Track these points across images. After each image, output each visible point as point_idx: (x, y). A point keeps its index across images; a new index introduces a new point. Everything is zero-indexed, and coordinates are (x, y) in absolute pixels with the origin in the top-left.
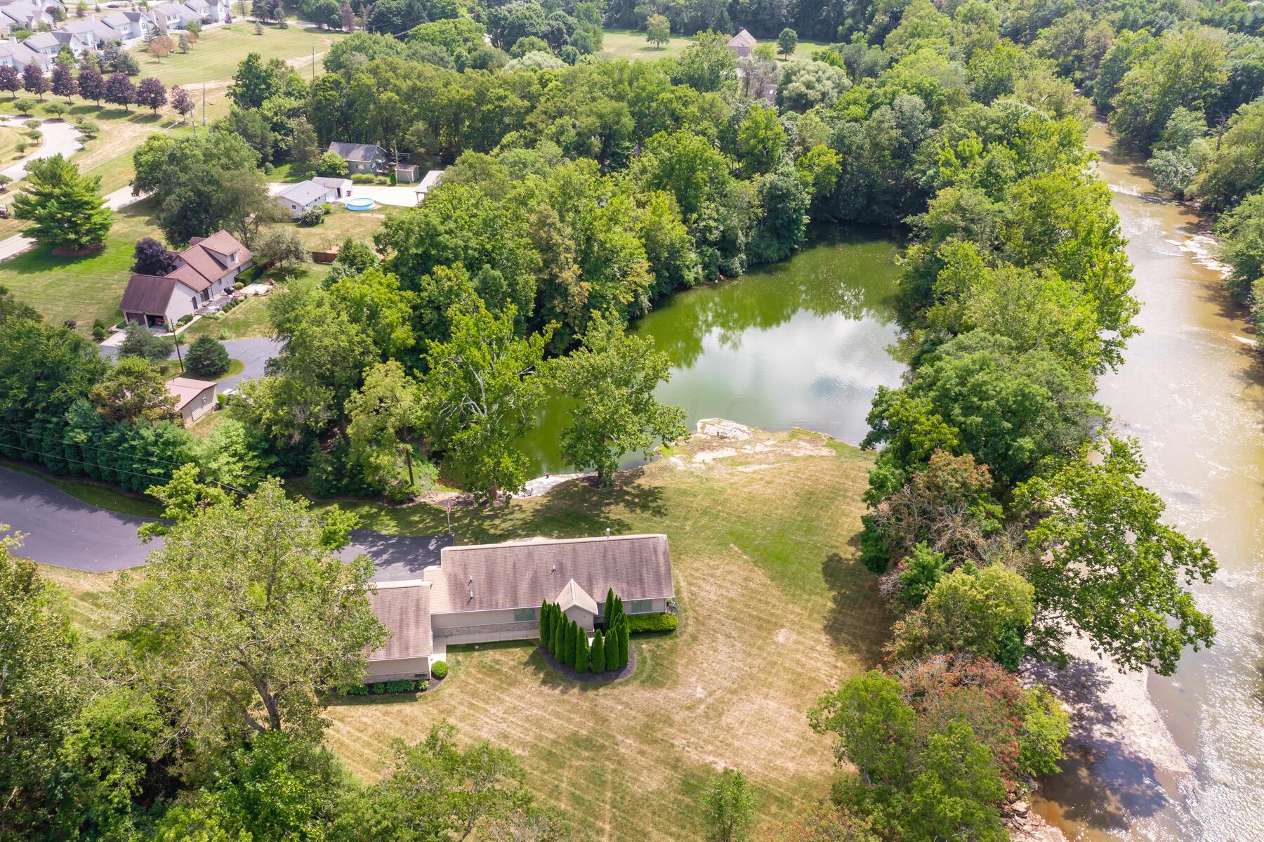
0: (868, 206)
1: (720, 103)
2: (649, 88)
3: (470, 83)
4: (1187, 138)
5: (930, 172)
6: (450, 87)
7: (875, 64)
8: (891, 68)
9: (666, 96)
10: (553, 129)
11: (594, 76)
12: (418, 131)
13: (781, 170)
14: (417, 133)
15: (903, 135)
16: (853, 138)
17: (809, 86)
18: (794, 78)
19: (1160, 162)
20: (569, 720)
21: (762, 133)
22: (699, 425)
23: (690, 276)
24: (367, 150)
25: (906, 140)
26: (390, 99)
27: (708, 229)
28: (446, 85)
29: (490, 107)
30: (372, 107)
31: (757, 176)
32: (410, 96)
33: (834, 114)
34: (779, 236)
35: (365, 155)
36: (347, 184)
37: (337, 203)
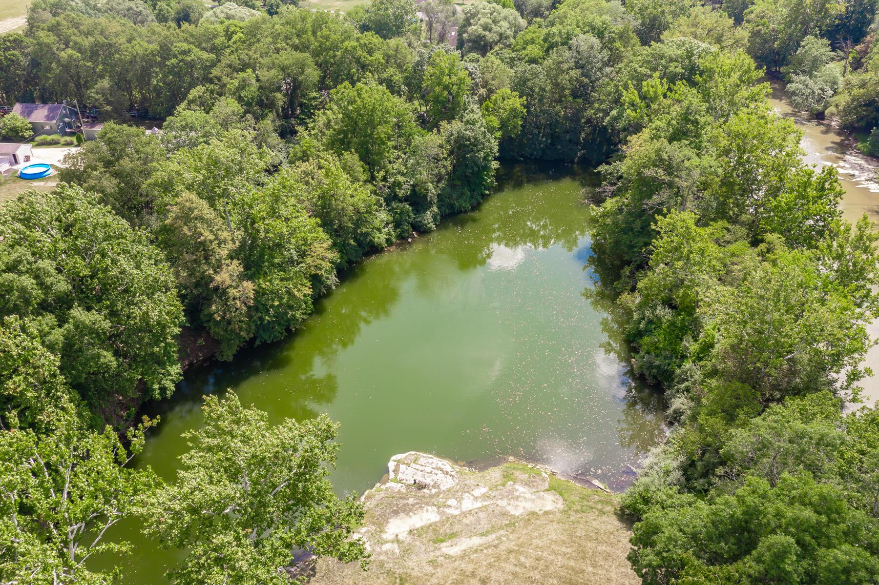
0: (552, 144)
1: (405, 49)
2: (333, 36)
3: (154, 38)
4: (816, 64)
5: (614, 113)
6: (134, 42)
7: (540, 6)
8: (555, 8)
9: (350, 44)
10: (236, 83)
11: (277, 27)
12: (103, 89)
13: (467, 117)
14: (102, 92)
15: (583, 75)
16: (536, 80)
17: (486, 28)
18: (472, 21)
19: (801, 86)
21: (446, 79)
22: (391, 465)
23: (380, 238)
24: (51, 110)
25: (586, 80)
26: (70, 56)
27: (398, 185)
28: (129, 41)
29: (174, 61)
30: (54, 65)
31: (444, 123)
32: (94, 53)
33: (513, 55)
34: (471, 184)
35: (50, 115)
36: (24, 149)
37: (11, 171)
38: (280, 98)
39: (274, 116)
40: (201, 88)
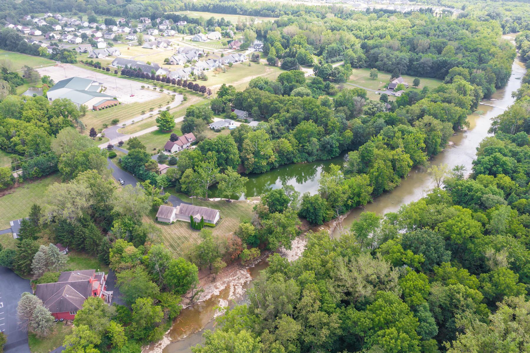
20: (186, 234)
26: (250, 100)
30: (246, 102)
32: (256, 100)
34: (329, 153)
35: (242, 114)
36: (233, 122)
37: (228, 127)
38: (290, 121)
39: (287, 126)
40: (276, 114)
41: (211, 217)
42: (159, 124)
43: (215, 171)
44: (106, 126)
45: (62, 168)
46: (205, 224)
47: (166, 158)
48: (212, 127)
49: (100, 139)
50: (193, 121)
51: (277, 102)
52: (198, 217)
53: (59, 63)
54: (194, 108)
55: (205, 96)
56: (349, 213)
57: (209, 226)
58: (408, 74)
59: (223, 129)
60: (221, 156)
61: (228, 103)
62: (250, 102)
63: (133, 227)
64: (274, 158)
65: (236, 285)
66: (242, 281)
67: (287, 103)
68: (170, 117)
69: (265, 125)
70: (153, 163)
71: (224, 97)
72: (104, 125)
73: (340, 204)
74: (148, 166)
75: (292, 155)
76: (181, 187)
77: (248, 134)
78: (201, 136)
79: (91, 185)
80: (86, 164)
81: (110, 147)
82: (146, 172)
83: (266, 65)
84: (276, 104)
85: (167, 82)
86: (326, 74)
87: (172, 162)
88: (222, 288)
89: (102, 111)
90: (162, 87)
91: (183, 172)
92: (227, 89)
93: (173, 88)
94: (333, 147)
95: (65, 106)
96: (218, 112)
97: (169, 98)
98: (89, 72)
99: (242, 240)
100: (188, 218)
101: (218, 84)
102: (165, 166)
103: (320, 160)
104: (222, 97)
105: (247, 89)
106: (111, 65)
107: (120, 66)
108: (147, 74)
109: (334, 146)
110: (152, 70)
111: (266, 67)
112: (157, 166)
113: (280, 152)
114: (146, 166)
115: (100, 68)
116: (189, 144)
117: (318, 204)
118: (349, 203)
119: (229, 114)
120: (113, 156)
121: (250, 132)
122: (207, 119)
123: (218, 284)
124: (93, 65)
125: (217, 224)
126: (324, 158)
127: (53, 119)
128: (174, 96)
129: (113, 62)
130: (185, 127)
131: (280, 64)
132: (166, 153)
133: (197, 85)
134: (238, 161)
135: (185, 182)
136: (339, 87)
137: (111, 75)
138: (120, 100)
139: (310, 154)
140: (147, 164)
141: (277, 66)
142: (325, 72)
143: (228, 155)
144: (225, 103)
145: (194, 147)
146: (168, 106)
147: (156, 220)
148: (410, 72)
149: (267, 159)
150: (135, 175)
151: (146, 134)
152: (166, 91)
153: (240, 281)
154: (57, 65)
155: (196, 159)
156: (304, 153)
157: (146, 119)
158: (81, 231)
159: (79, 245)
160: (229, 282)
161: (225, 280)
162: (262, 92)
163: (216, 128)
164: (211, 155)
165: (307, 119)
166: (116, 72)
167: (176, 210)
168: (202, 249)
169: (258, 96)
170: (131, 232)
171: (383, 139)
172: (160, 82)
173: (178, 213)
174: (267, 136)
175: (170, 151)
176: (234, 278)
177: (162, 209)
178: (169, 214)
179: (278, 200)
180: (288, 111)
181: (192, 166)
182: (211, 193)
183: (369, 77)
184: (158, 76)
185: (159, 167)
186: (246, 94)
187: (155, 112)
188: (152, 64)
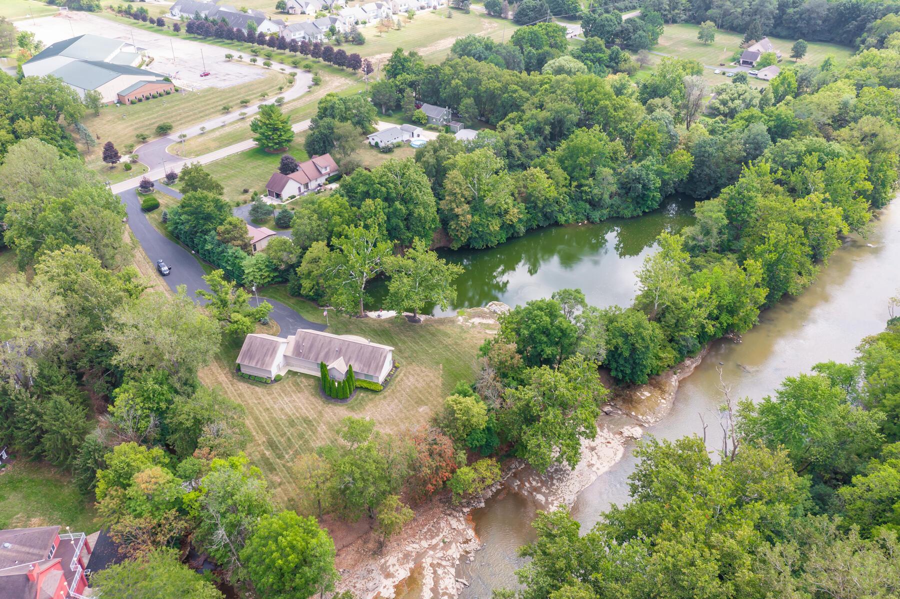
12: (468, 104)
20: (309, 412)
21: (646, 137)
23: (562, 219)
24: (439, 111)
26: (457, 84)
27: (584, 192)
29: (507, 95)
30: (448, 87)
31: (634, 163)
34: (638, 203)
35: (438, 114)
36: (418, 130)
37: (408, 141)
38: (548, 129)
39: (541, 139)
40: (515, 114)
41: (373, 365)
42: (257, 136)
43: (382, 246)
44: (143, 139)
45: (11, 238)
46: (358, 384)
47: (269, 211)
48: (373, 143)
49: (127, 168)
50: (331, 128)
51: (516, 87)
52: (339, 367)
53: (65, 12)
54: (336, 99)
55: (359, 75)
56: (704, 352)
57: (366, 389)
58: (774, 34)
59: (399, 146)
60: (396, 210)
61: (408, 90)
62: (457, 86)
63: (170, 402)
64: (516, 213)
65: (439, 565)
66: (455, 552)
67: (537, 90)
68: (282, 118)
69: (493, 137)
70: (235, 226)
71: (399, 77)
72: (138, 136)
73: (691, 334)
74: (224, 233)
75: (557, 208)
76: (301, 285)
77: (458, 157)
78: (350, 162)
79: (68, 289)
80: (65, 230)
81: (146, 186)
82: (219, 245)
83: (482, 16)
84: (515, 91)
85: (280, 48)
86: (608, 32)
87: (283, 223)
88: (402, 573)
89: (138, 106)
90: (269, 56)
91: (305, 249)
92: (405, 60)
93: (293, 59)
94: (649, 189)
95: (50, 91)
96: (387, 110)
97: (282, 80)
98: (122, 27)
99: (455, 442)
100: (316, 367)
101: (386, 52)
102: (265, 231)
103: (618, 218)
104: (395, 77)
105: (448, 60)
106: (169, 15)
107: (185, 15)
108: (239, 31)
109: (652, 187)
110: (249, 22)
111: (482, 19)
112: (246, 232)
113: (528, 199)
114: (219, 234)
115: (144, 19)
116: (322, 180)
117: (643, 339)
118: (710, 329)
119: (409, 113)
120: (150, 208)
121: (461, 154)
122: (363, 124)
123: (391, 559)
124: (130, 14)
125: (386, 382)
126: (627, 213)
127: (21, 122)
128: (294, 75)
129: (172, 9)
130: (314, 140)
131: (510, 15)
132: (268, 201)
133: (341, 53)
134: (433, 220)
135: (309, 273)
136: (638, 60)
137: (167, 34)
138: (176, 83)
139: (595, 204)
140: (221, 228)
141: (506, 18)
142: (608, 28)
143: (411, 207)
144: (401, 91)
145: (334, 186)
146: (280, 96)
147: (237, 372)
148: (779, 29)
149: (500, 215)
150: (198, 252)
151: (229, 157)
152: (276, 66)
153: (450, 552)
154: (60, 14)
155: (337, 219)
156: (581, 203)
157: (232, 124)
158: (32, 411)
159: (31, 447)
160: (420, 555)
161: (409, 549)
162: (483, 66)
163: (382, 145)
164: (373, 208)
165: (585, 123)
166: (177, 28)
167: (285, 346)
168: (348, 479)
169: (474, 75)
170: (161, 413)
171: (773, 171)
172: (265, 46)
173: (289, 354)
174: (500, 163)
175: (278, 196)
176: (434, 541)
177: (251, 345)
178: (267, 359)
179: (546, 332)
180: (541, 107)
181: (327, 234)
182: (371, 300)
183: (696, 39)
184: (262, 35)
185: (250, 235)
186: (447, 70)
187: (253, 111)
188: (250, 12)
